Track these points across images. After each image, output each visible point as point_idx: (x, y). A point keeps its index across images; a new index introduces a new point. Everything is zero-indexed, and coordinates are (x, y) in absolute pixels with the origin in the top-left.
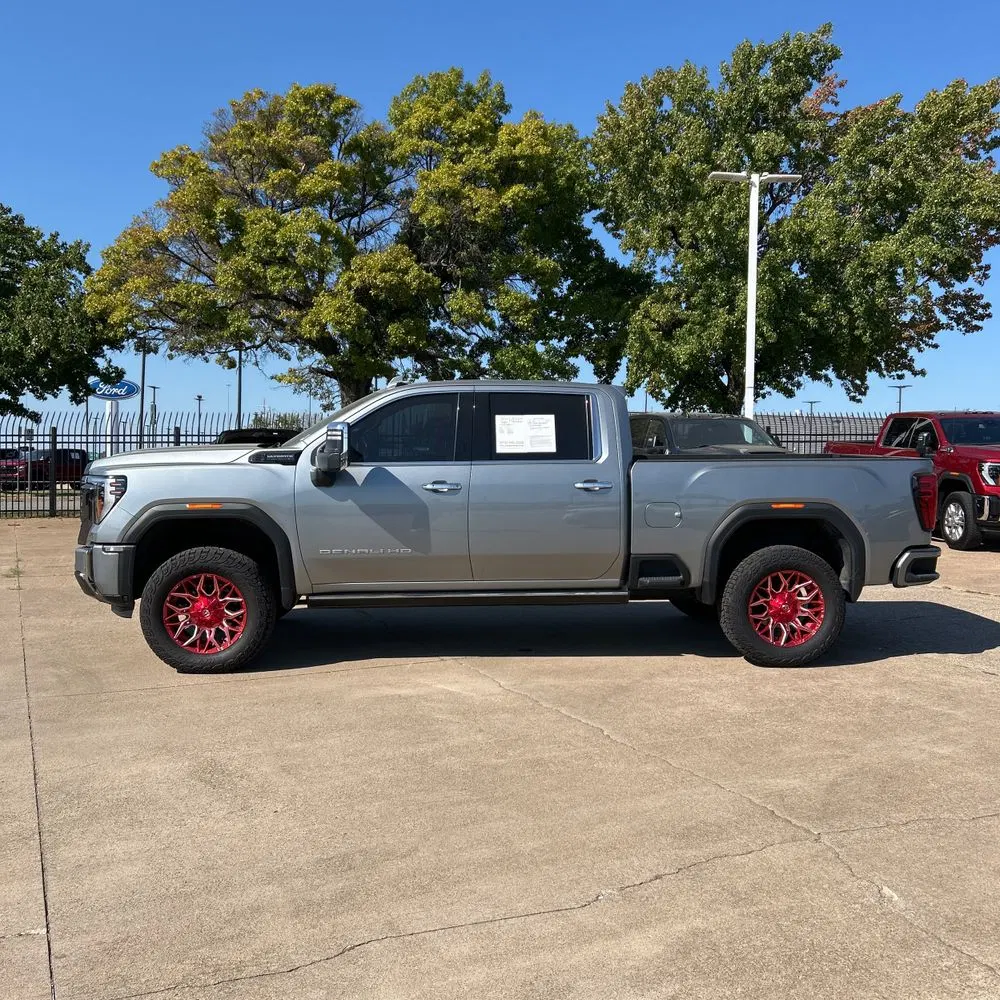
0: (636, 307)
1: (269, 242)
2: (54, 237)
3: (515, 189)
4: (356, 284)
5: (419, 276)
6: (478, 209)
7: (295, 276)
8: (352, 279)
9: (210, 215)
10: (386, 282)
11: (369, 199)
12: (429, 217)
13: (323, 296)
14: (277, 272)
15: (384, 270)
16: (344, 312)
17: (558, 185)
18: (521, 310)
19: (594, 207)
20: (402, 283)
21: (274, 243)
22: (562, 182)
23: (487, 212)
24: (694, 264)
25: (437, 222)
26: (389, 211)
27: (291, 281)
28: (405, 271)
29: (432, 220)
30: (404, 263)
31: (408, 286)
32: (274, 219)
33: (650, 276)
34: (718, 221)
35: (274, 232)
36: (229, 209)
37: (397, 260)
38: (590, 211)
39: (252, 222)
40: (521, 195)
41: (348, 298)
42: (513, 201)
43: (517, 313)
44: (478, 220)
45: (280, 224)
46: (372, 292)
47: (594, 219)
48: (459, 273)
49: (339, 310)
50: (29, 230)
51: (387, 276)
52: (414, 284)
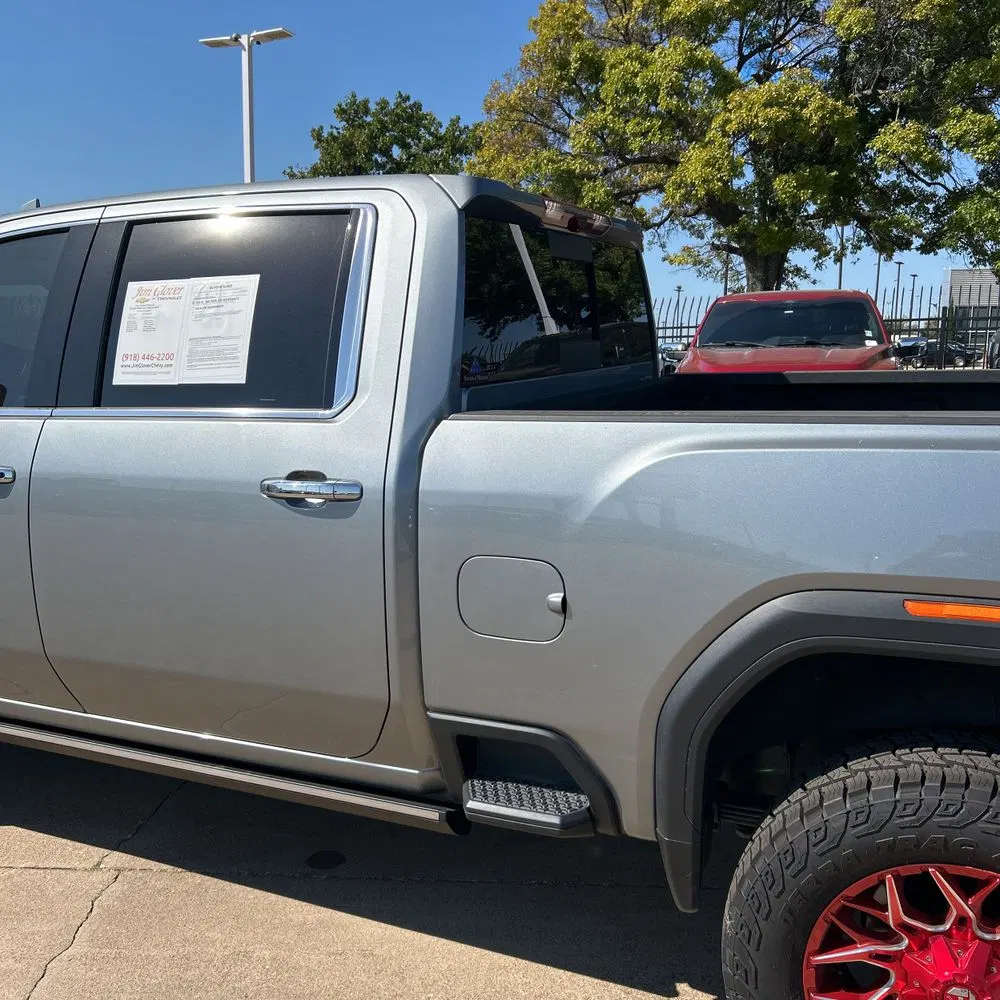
1: (630, 89)
2: (455, 122)
4: (732, 128)
5: (822, 107)
7: (660, 128)
8: (727, 121)
9: (564, 65)
10: (770, 120)
13: (693, 148)
14: (638, 124)
15: (768, 104)
20: (796, 119)
21: (635, 90)
27: (654, 135)
29: (849, 28)
31: (806, 122)
32: (638, 58)
35: (636, 75)
36: (582, 54)
37: (794, 89)
39: (613, 66)
44: (917, 16)
45: (645, 64)
46: (752, 136)
48: (896, 99)
49: (707, 164)
50: (424, 117)
51: (772, 112)
52: (815, 119)
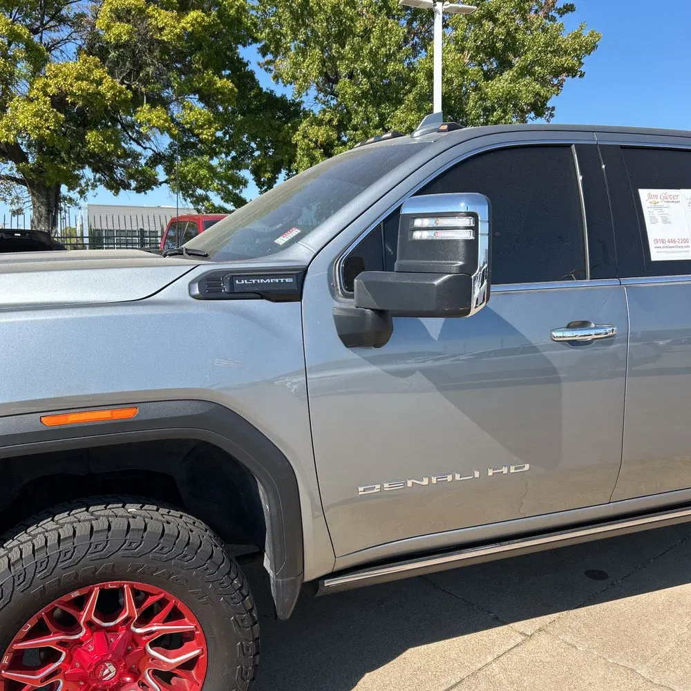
0: (295, 129)
3: (193, 14)
4: (52, 90)
5: (112, 88)
6: (163, 28)
8: (46, 85)
10: (83, 90)
11: (47, 18)
12: (117, 32)
13: (18, 101)
15: (79, 78)
16: (41, 117)
17: (230, 15)
18: (205, 125)
19: (256, 40)
20: (97, 92)
22: (232, 12)
23: (171, 31)
24: (354, 92)
25: (125, 38)
26: (65, 31)
28: (99, 82)
29: (119, 35)
30: (97, 74)
31: (103, 96)
33: (299, 104)
34: (373, 55)
37: (90, 70)
38: (251, 44)
40: (199, 20)
41: (45, 103)
42: (193, 25)
43: (201, 127)
44: (165, 38)
46: (69, 99)
47: (259, 49)
48: (143, 89)
49: (35, 115)
51: (83, 84)
52: (109, 95)
